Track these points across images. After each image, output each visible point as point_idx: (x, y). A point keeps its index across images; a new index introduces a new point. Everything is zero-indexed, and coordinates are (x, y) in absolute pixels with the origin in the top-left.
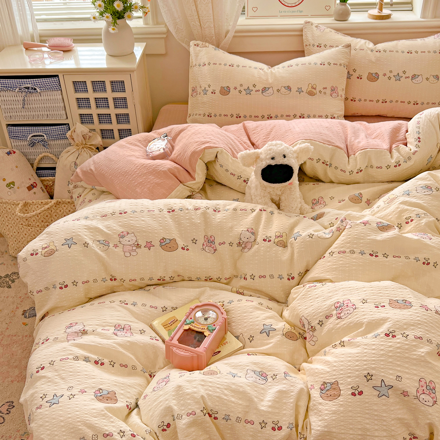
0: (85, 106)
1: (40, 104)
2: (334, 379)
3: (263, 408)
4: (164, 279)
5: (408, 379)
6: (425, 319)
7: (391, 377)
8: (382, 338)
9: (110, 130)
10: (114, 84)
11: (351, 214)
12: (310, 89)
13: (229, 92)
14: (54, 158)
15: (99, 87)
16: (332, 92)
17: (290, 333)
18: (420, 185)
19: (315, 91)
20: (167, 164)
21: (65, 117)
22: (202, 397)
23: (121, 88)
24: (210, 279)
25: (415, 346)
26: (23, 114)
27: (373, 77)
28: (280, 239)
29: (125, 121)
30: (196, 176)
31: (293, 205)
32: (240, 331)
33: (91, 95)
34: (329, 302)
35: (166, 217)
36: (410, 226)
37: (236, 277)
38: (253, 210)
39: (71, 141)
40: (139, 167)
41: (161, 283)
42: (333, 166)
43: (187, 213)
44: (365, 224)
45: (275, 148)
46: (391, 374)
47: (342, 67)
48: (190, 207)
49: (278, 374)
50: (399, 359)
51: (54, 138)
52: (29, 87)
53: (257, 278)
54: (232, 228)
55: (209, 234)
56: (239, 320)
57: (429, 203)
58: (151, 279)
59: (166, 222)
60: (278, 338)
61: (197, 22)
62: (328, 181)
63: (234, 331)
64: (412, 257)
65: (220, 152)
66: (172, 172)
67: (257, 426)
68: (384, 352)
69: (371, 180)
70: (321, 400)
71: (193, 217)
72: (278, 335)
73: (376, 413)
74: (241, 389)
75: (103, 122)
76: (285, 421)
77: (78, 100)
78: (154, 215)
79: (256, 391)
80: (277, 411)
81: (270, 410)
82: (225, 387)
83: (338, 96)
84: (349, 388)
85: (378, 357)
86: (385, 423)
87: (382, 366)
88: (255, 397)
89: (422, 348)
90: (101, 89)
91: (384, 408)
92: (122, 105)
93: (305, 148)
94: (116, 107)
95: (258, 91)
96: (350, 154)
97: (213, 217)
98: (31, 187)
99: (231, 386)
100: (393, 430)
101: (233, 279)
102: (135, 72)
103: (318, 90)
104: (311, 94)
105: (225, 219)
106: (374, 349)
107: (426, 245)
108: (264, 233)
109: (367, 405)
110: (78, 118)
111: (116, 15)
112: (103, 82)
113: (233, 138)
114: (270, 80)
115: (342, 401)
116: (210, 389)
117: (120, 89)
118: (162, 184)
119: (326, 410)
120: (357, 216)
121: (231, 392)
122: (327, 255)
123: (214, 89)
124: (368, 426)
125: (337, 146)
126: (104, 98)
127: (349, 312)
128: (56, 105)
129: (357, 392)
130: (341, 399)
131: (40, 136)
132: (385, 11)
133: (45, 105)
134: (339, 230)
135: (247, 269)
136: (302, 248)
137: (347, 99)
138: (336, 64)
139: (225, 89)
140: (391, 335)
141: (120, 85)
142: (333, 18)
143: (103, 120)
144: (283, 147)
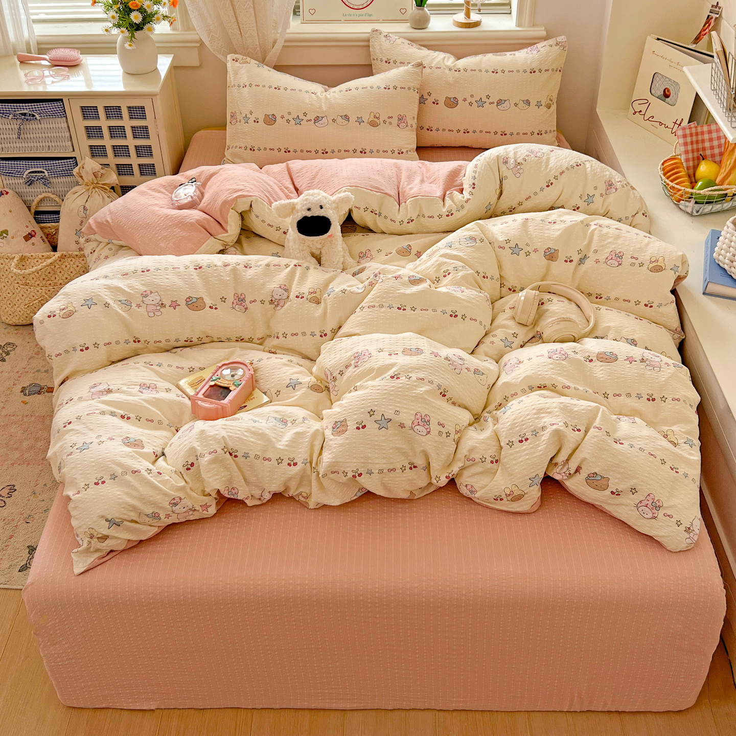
0: (96, 135)
1: (40, 133)
2: (344, 417)
3: (280, 447)
4: (191, 340)
5: (405, 413)
6: (431, 364)
7: (390, 411)
8: (387, 380)
10: (132, 109)
12: (372, 118)
13: (275, 121)
14: (57, 199)
15: (113, 113)
16: (399, 122)
17: (316, 386)
18: (464, 236)
19: (378, 121)
20: (195, 215)
21: (72, 150)
22: (223, 437)
23: (141, 115)
24: (242, 340)
25: (415, 386)
26: (18, 146)
27: (452, 103)
28: (313, 295)
29: (146, 154)
30: (229, 228)
31: (335, 259)
32: (268, 386)
33: (104, 123)
34: (349, 354)
35: (192, 275)
36: (447, 279)
37: (270, 336)
38: (287, 266)
39: (80, 180)
40: (162, 219)
41: (189, 344)
42: (383, 215)
43: (215, 270)
44: (396, 278)
45: (311, 198)
46: (391, 409)
47: (412, 90)
48: (219, 264)
49: (296, 419)
50: (399, 397)
51: (57, 174)
52: (26, 113)
53: (289, 336)
54: (263, 284)
55: (240, 292)
56: (267, 376)
57: (470, 256)
58: (177, 340)
59: (193, 280)
60: (303, 390)
61: (236, 30)
62: (380, 232)
63: (262, 387)
64: (439, 310)
65: (254, 201)
66: (200, 224)
67: (274, 462)
68: (387, 391)
70: (332, 437)
71: (222, 274)
72: (304, 388)
73: (376, 443)
74: (260, 432)
75: (120, 154)
76: (299, 458)
77: (88, 129)
78: (179, 272)
79: (274, 433)
80: (293, 449)
81: (287, 448)
82: (245, 430)
83: (407, 126)
84: (355, 424)
85: (381, 396)
86: (384, 452)
87: (384, 403)
88: (273, 438)
89: (422, 387)
90: (116, 115)
91: (384, 438)
92: (143, 134)
93: (344, 198)
94: (135, 137)
95: (309, 121)
96: (401, 202)
97: (244, 274)
98: (29, 237)
99: (251, 429)
100: (392, 458)
101: (266, 338)
102: (158, 97)
103: (381, 120)
104: (373, 124)
105: (256, 275)
106: (379, 390)
107: (456, 298)
108: (297, 289)
109: (369, 437)
110: (87, 151)
111: (133, 27)
112: (119, 107)
113: (271, 183)
114: (323, 107)
115: (347, 435)
116: (231, 431)
118: (189, 237)
119: (335, 444)
120: (392, 270)
121: (251, 434)
122: (358, 310)
123: (257, 117)
124: (369, 455)
125: (386, 194)
126: (120, 127)
127: (365, 360)
128: (60, 134)
129: (361, 426)
130: (347, 433)
131: (39, 172)
132: (474, 17)
133: (46, 135)
134: (372, 285)
135: (279, 327)
136: (335, 304)
137: (422, 128)
138: (404, 88)
139: (270, 117)
140: (395, 377)
141: (140, 111)
142: (409, 25)
143: (119, 152)
144: (320, 197)
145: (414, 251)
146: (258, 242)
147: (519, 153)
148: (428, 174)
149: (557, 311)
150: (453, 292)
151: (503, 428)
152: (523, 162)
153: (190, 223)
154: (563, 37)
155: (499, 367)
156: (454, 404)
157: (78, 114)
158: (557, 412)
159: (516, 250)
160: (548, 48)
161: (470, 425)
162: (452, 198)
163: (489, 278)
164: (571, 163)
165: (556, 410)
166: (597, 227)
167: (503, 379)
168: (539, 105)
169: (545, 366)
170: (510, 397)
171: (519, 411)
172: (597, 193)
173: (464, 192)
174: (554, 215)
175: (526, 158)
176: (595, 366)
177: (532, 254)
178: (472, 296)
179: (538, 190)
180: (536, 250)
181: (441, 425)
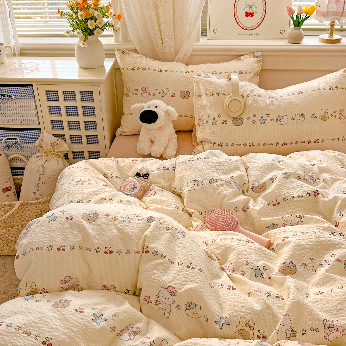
0: (56, 113)
1: (15, 110)
9: (79, 136)
10: (83, 94)
14: (24, 159)
15: (69, 96)
21: (38, 123)
33: (62, 104)
51: (26, 141)
52: (5, 95)
61: (159, 41)
75: (73, 128)
77: (50, 108)
90: (72, 98)
92: (90, 113)
94: (85, 115)
102: (103, 84)
110: (49, 124)
111: (87, 32)
112: (73, 92)
117: (89, 99)
126: (74, 107)
128: (30, 111)
131: (13, 139)
132: (336, 36)
133: (20, 111)
141: (89, 95)
142: (287, 41)
143: (72, 126)
157: (44, 96)
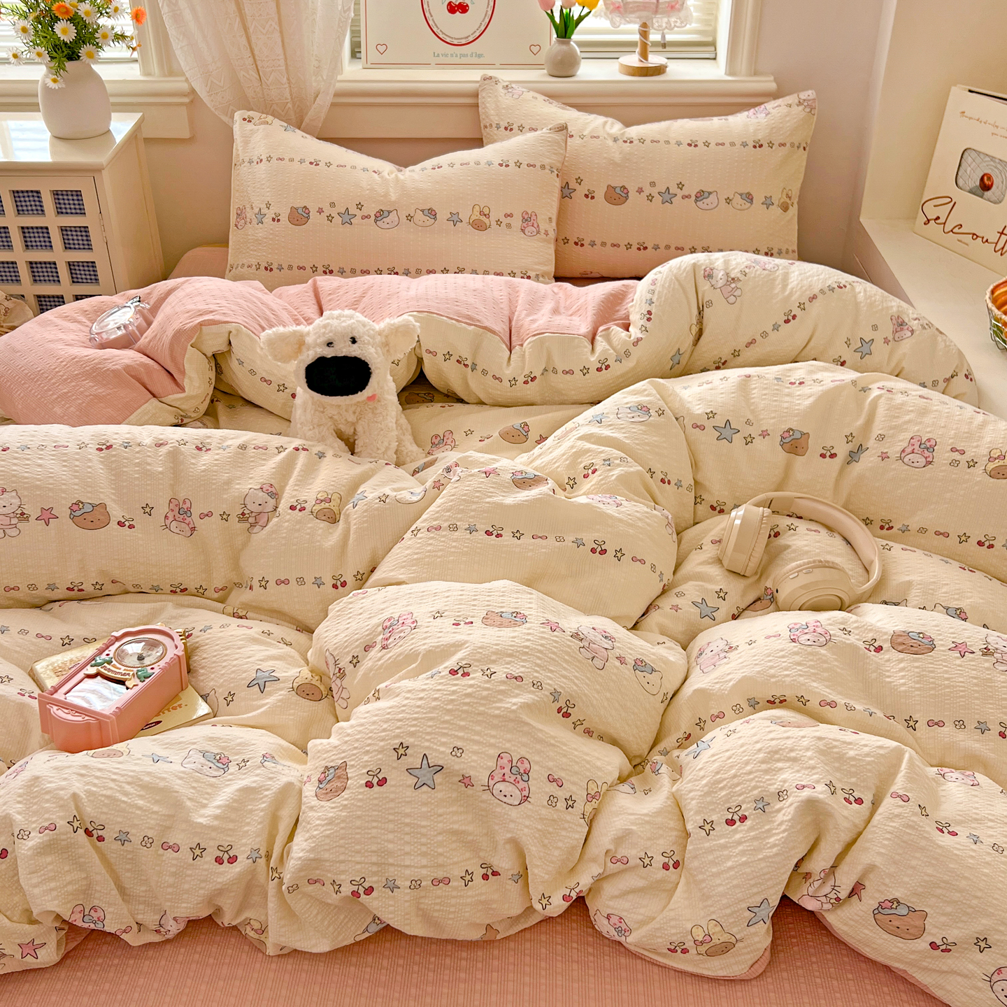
2: (342, 758)
3: (201, 820)
4: (80, 588)
5: (475, 753)
6: (542, 645)
7: (442, 749)
8: (442, 677)
9: (58, 297)
10: (61, 197)
11: (471, 457)
12: (476, 216)
13: (308, 218)
15: (28, 203)
16: (525, 225)
17: (309, 686)
18: (627, 403)
19: (486, 221)
20: (129, 356)
22: (75, 796)
23: (77, 207)
24: (182, 591)
25: (502, 692)
27: (617, 196)
28: (323, 505)
29: (88, 277)
30: (186, 383)
31: (380, 442)
32: (212, 683)
33: (13, 221)
34: (375, 621)
35: (90, 460)
36: (591, 481)
37: (238, 585)
38: (280, 449)
40: (64, 363)
41: (77, 595)
42: (479, 368)
43: (137, 452)
44: (487, 474)
45: (335, 322)
46: (444, 744)
47: (547, 171)
48: (147, 441)
49: (250, 758)
50: (464, 716)
53: (271, 584)
54: (228, 483)
55: (181, 496)
56: (214, 662)
57: (637, 439)
58: (51, 587)
59: (89, 470)
60: (280, 695)
61: (251, 72)
62: (475, 401)
63: (202, 684)
64: (570, 538)
65: (234, 332)
66: (133, 374)
67: (185, 854)
68: (439, 703)
69: (556, 399)
70: (315, 802)
71: (149, 460)
72: (281, 689)
73: (407, 820)
74: (162, 784)
75: (42, 278)
76: (245, 845)
78: (66, 454)
79: (194, 788)
80: (231, 826)
81: (216, 823)
82: (129, 779)
83: (538, 232)
84: (363, 774)
85: (425, 713)
86: (424, 840)
87: (429, 730)
88: (189, 799)
89: (517, 696)
90: (34, 208)
91: (424, 809)
92: (81, 242)
93: (399, 327)
94: (67, 247)
95: (367, 217)
96: (513, 344)
97: (193, 461)
99: (142, 777)
100: (441, 854)
101: (231, 590)
102: (104, 173)
103: (493, 218)
104: (479, 226)
105: (216, 465)
106: (421, 699)
107: (604, 517)
108: (295, 493)
109: (392, 805)
111: (63, 52)
112: (38, 192)
113: (275, 307)
114: (392, 195)
115: (346, 799)
116: (96, 781)
117: (75, 209)
118: (108, 397)
119: (319, 818)
120: (482, 460)
121: (139, 789)
122: (408, 535)
123: (277, 212)
124: (391, 846)
125: (485, 328)
126: (42, 228)
127: (402, 634)
129: (375, 781)
130: (345, 794)
132: (655, 59)
134: (438, 486)
135: (254, 568)
136: (364, 522)
137: (566, 241)
138: (534, 166)
139: (300, 211)
140: (461, 672)
141: (73, 200)
142: (545, 71)
143: (41, 274)
144: (352, 321)
145: (534, 435)
146: (248, 414)
147: (734, 263)
148: (568, 303)
149: (806, 548)
150: (601, 505)
151: (691, 791)
152: (742, 278)
153: (113, 371)
154: (810, 92)
155: (688, 657)
156: (589, 732)
158: (810, 758)
159: (727, 433)
160: (784, 110)
161: (622, 779)
162: (608, 339)
163: (673, 483)
164: (829, 283)
165: (809, 754)
166: (883, 392)
167: (698, 682)
168: (768, 203)
169: (783, 657)
170: (709, 721)
171: (728, 754)
172: (878, 337)
173: (630, 329)
174: (800, 370)
175: (747, 270)
176: (888, 660)
177: (758, 441)
178: (638, 515)
179: (769, 328)
180: (764, 434)
181: (554, 780)
